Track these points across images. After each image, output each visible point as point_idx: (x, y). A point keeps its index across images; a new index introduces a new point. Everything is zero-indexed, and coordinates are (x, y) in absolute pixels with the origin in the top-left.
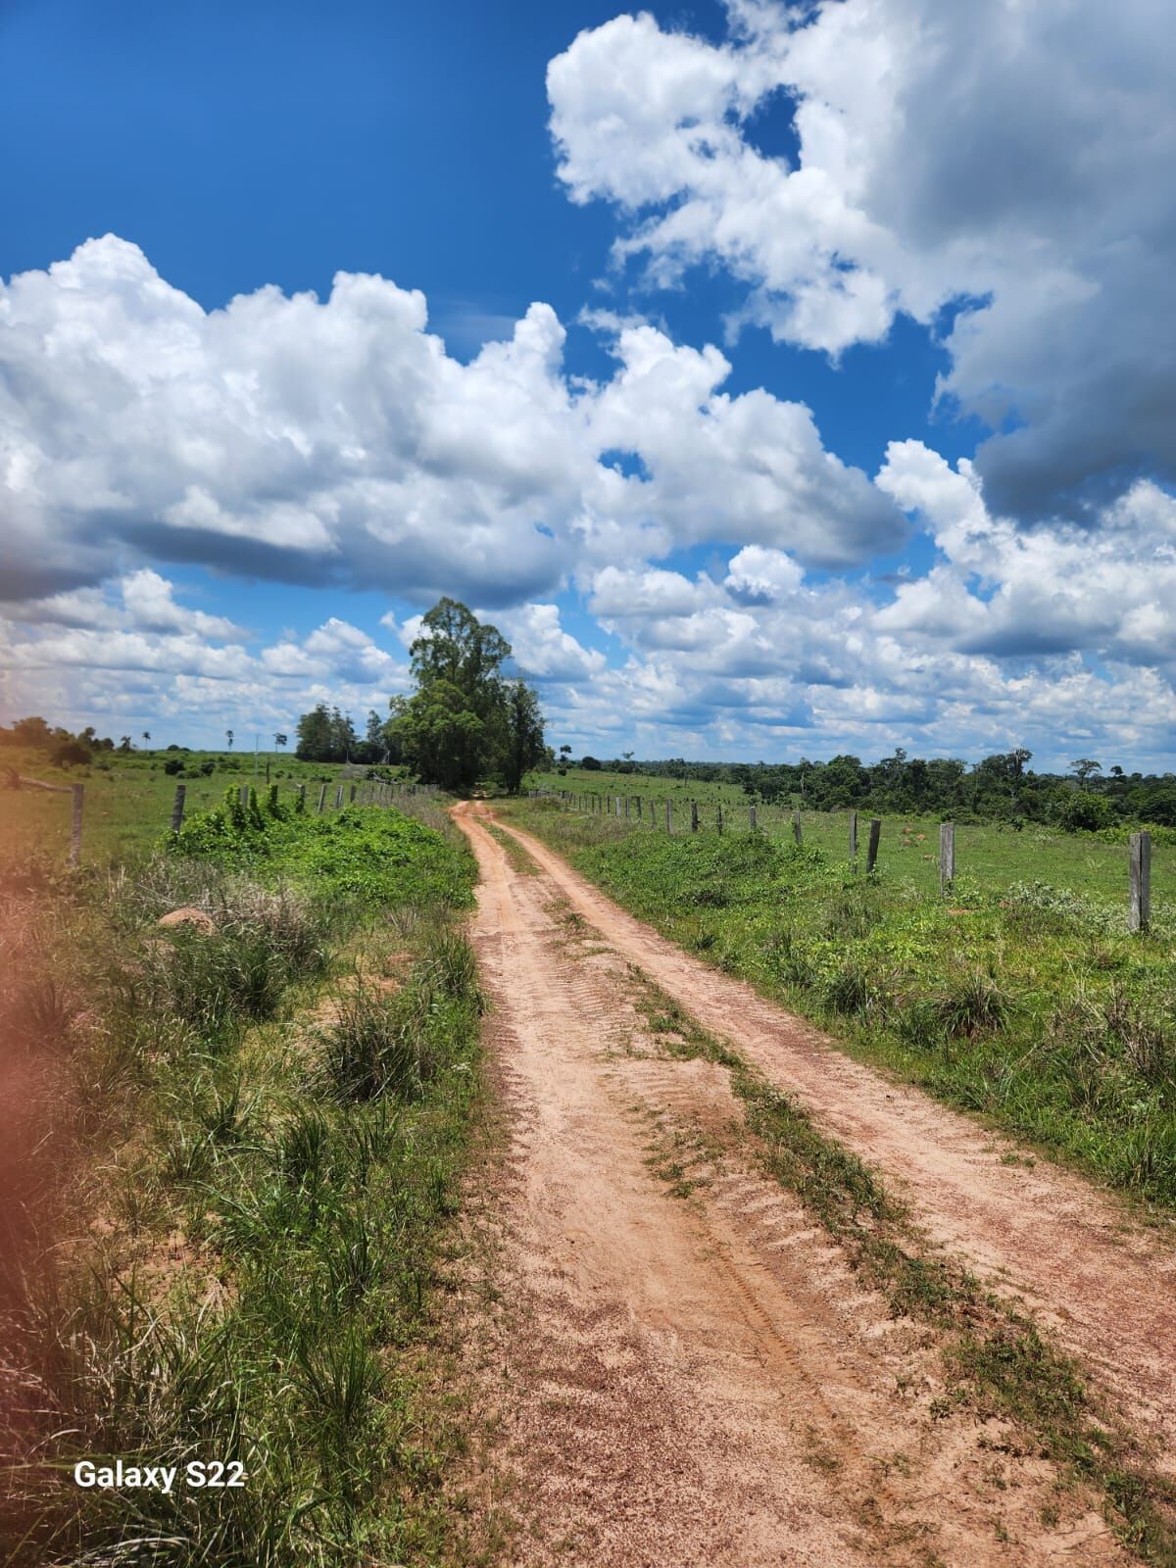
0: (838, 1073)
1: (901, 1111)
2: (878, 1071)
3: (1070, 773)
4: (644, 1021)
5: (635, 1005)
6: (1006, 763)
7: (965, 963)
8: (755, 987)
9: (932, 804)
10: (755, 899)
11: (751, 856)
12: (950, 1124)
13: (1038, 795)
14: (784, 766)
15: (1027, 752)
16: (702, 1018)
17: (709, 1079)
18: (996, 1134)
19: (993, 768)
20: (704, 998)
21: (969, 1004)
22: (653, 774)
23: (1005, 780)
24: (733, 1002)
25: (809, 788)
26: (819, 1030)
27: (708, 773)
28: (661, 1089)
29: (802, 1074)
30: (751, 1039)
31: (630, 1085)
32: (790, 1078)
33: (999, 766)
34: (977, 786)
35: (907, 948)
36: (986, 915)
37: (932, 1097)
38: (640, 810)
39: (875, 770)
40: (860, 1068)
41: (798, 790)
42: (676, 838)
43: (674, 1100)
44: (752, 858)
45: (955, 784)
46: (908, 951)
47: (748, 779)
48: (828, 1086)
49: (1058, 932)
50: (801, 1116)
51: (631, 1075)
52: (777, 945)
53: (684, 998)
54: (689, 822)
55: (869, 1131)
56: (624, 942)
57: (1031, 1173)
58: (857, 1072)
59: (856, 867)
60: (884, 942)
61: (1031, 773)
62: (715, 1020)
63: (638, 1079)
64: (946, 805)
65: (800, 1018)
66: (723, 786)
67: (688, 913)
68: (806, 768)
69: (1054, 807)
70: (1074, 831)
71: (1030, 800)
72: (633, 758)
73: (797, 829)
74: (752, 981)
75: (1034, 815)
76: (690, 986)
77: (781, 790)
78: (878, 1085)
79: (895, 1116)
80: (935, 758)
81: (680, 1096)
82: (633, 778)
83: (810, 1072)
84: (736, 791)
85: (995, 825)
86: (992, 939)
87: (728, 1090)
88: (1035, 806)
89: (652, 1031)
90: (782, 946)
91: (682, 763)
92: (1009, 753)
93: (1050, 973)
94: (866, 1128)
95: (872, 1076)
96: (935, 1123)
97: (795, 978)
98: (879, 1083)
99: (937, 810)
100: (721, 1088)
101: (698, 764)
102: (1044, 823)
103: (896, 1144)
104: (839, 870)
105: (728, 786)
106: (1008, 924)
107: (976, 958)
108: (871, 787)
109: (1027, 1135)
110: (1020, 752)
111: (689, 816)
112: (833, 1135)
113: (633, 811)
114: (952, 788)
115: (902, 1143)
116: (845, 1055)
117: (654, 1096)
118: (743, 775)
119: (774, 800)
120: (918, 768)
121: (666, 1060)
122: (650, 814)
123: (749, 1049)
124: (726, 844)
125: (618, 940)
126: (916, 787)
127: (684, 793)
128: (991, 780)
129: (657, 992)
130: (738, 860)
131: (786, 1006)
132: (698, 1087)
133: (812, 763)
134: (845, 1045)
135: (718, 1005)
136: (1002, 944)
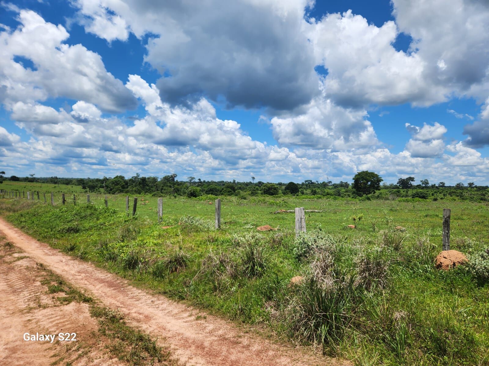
0: (132, 295)
1: (157, 306)
2: (147, 291)
3: (187, 181)
4: (46, 288)
5: (41, 281)
6: (170, 178)
7: (171, 245)
8: (95, 264)
9: (149, 191)
10: (91, 228)
11: (89, 212)
12: (175, 307)
13: (179, 187)
14: (97, 179)
15: (176, 175)
16: (73, 282)
17: (79, 311)
18: (192, 308)
19: (166, 179)
20: (73, 272)
21: (176, 260)
22: (44, 182)
23: (170, 183)
24: (86, 272)
25: (107, 187)
26: (122, 278)
27: (68, 182)
28: (57, 322)
29: (118, 298)
30: (95, 287)
31: (41, 323)
32: (113, 301)
33: (168, 179)
34: (162, 185)
35: (151, 242)
36: (175, 228)
37: (168, 298)
38: (38, 197)
39: (130, 180)
40: (140, 291)
41: (103, 187)
42: (56, 207)
43: (64, 326)
44: (89, 213)
45: (155, 184)
46: (151, 243)
47: (83, 184)
48: (129, 302)
49: (197, 231)
50: (121, 319)
51: (40, 317)
52: (102, 247)
53: (64, 274)
54: (61, 201)
55: (148, 318)
56: (33, 252)
57: (206, 321)
58: (139, 293)
59: (128, 214)
60: (142, 241)
61: (177, 181)
62: (79, 281)
63: (45, 318)
64: (153, 191)
65: (114, 274)
66: (74, 186)
67: (62, 237)
68: (106, 180)
69: (184, 191)
70: (191, 197)
71: (177, 189)
72: (34, 176)
73: (106, 202)
74: (93, 262)
75: (178, 193)
76: (66, 268)
77: (96, 187)
78: (148, 297)
79: (156, 309)
80: (149, 176)
81: (66, 323)
82: (34, 184)
83: (121, 297)
84: (79, 188)
85: (168, 197)
86: (178, 235)
87: (88, 314)
88: (178, 190)
89: (50, 293)
90: (104, 247)
91: (56, 178)
92: (171, 175)
93: (197, 245)
94: (146, 317)
95: (145, 294)
96: (170, 308)
97: (110, 258)
98: (148, 296)
99: (150, 193)
100: (85, 315)
101: (63, 178)
102: (181, 195)
103: (158, 321)
104: (122, 215)
105: (76, 186)
106: (182, 230)
107: (174, 243)
108: (128, 186)
109: (201, 306)
110: (174, 175)
111: (61, 197)
112: (134, 324)
113: (36, 197)
114: (154, 186)
115: (160, 320)
116: (134, 287)
117: (53, 326)
118: (81, 182)
119: (94, 191)
120: (144, 179)
121: (58, 306)
122: (44, 198)
123: (94, 292)
124: (78, 208)
125: (31, 252)
126: (143, 185)
127: (58, 189)
128: (166, 183)
129: (51, 273)
130: (83, 214)
131: (108, 270)
132: (75, 316)
133: (108, 178)
134: (133, 283)
135: (79, 274)
136: (181, 237)
